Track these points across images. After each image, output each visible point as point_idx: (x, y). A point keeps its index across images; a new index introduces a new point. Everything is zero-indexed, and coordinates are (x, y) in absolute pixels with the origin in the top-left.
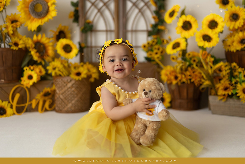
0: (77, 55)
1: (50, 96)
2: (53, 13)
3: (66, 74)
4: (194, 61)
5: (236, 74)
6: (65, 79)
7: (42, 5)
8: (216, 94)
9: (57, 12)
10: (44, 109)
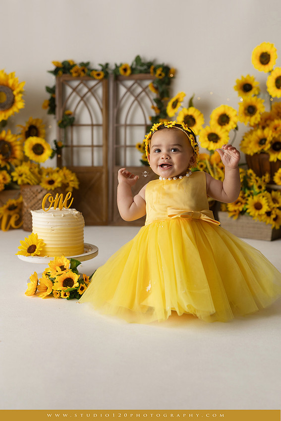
0: (52, 157)
1: (17, 210)
2: (20, 105)
3: (35, 181)
4: (202, 166)
5: (251, 184)
6: (35, 189)
7: (6, 93)
8: (227, 210)
9: (24, 103)
10: (9, 226)
